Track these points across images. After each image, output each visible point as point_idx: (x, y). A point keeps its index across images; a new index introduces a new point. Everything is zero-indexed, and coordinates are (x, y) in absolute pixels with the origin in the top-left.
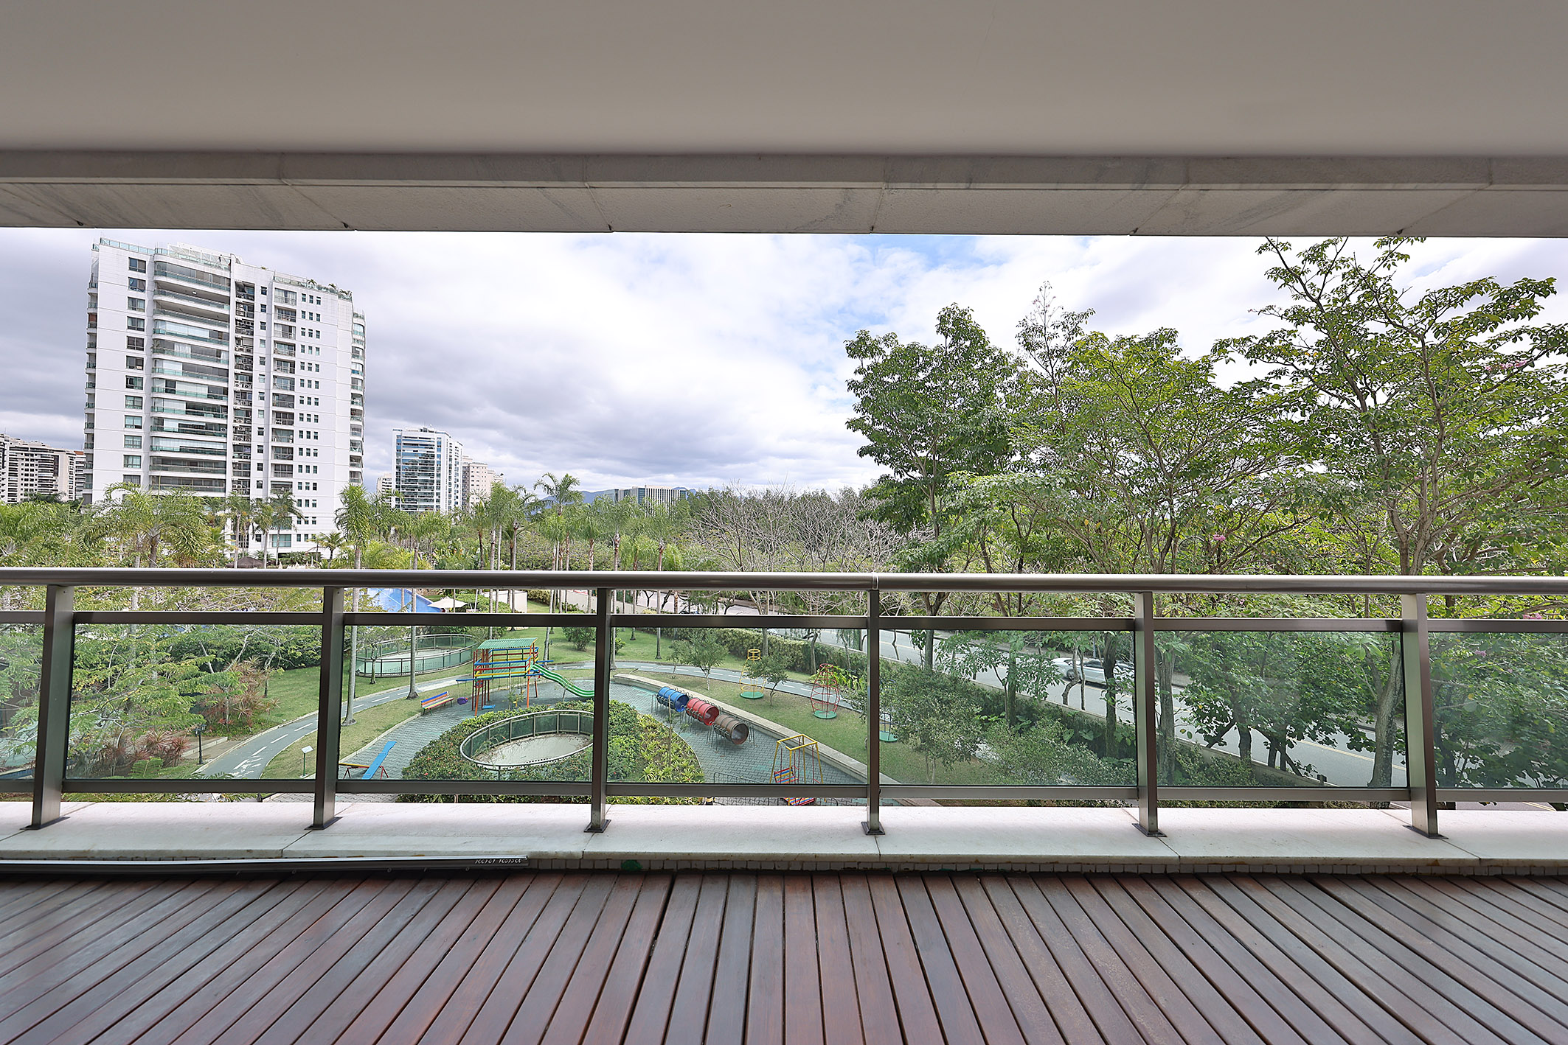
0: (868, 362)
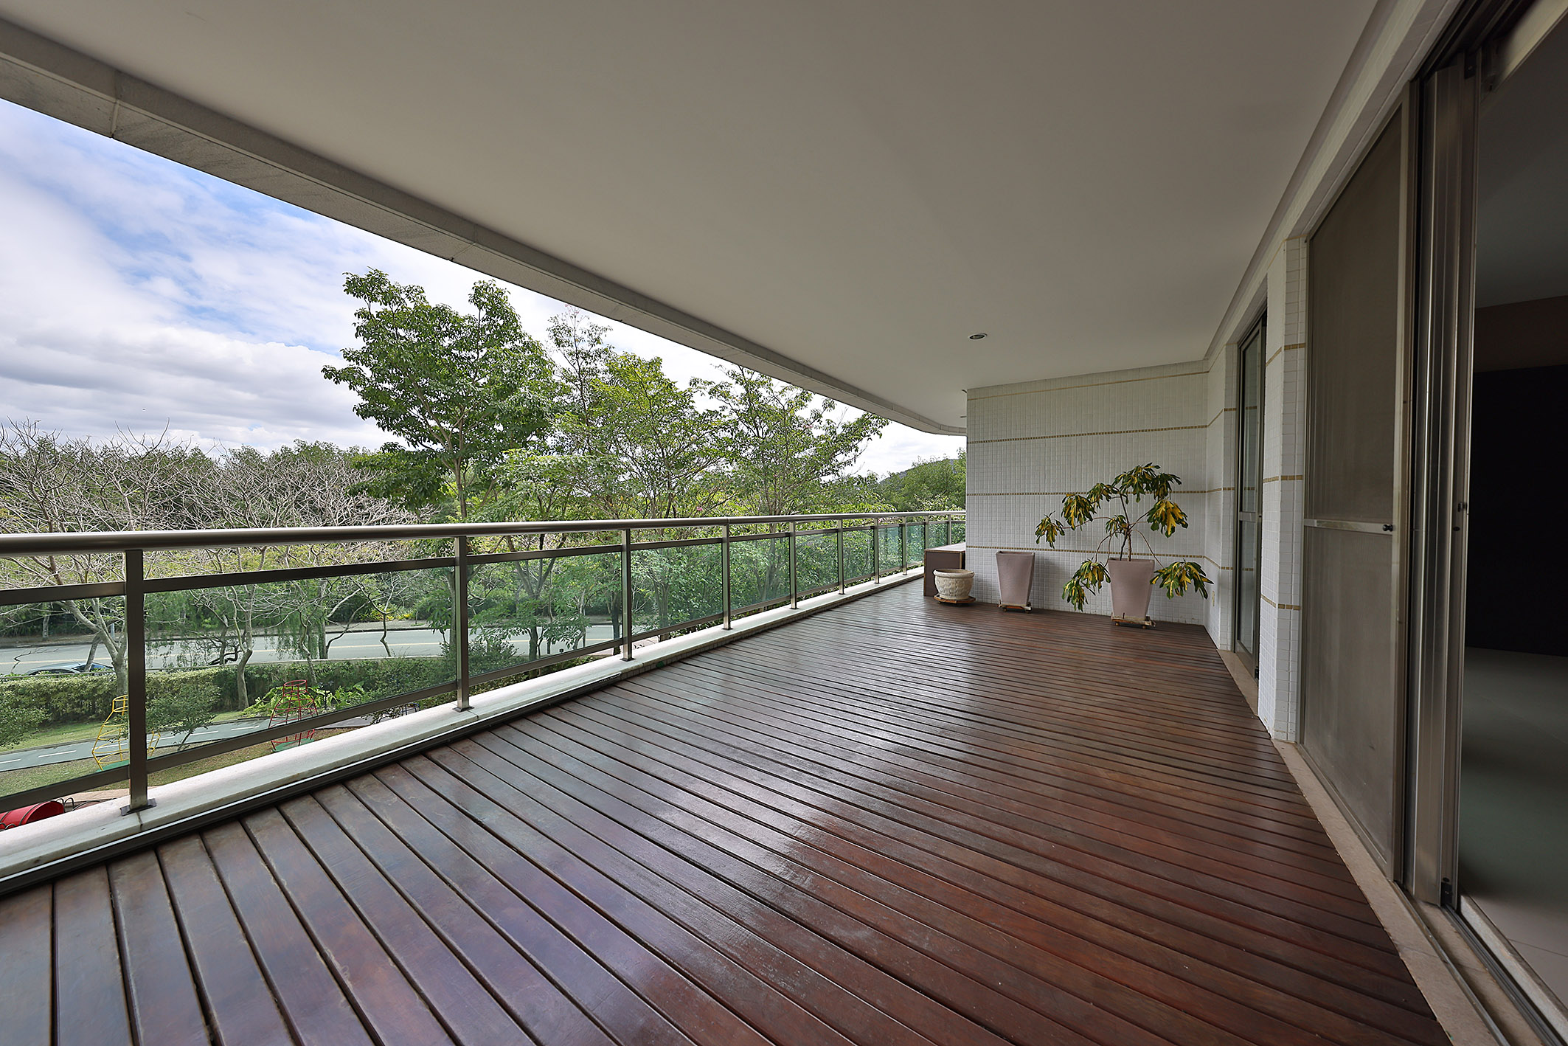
0: (376, 308)
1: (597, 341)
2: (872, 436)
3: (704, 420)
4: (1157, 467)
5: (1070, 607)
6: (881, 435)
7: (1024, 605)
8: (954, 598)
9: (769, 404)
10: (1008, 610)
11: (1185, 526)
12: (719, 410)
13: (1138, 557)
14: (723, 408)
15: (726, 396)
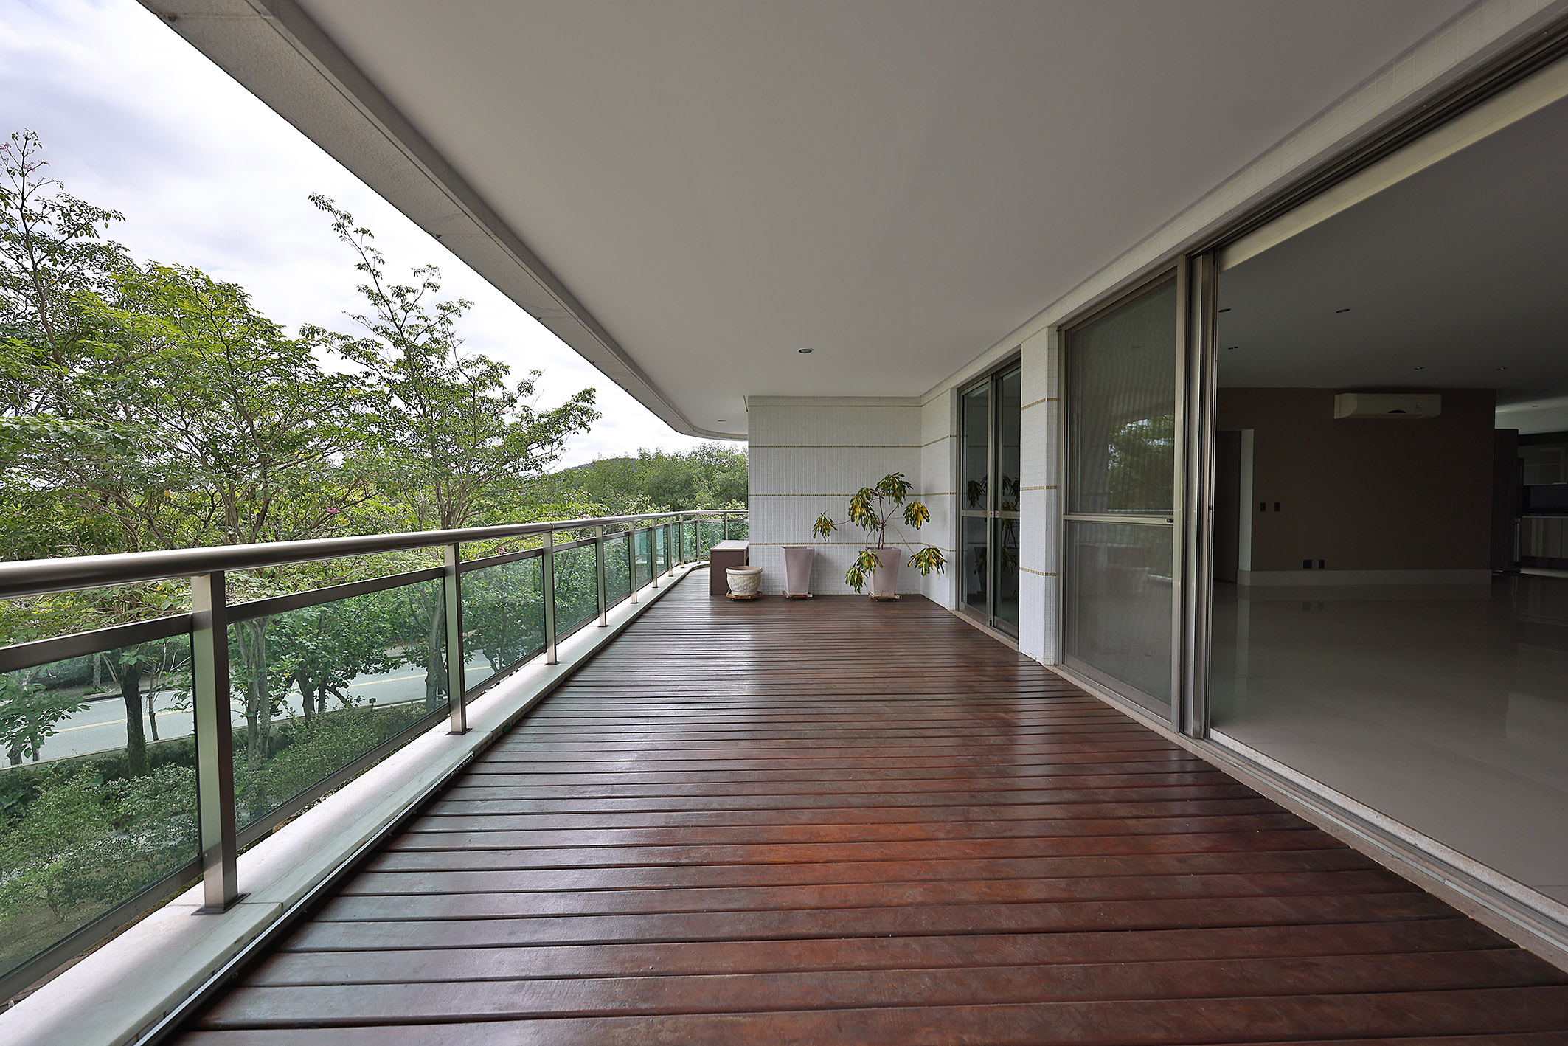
1: (87, 229)
2: (578, 430)
3: (335, 387)
4: (903, 476)
5: (851, 590)
6: (589, 430)
7: (806, 593)
8: (747, 594)
9: (442, 378)
10: (795, 599)
11: (928, 521)
12: (360, 376)
13: (888, 546)
14: (368, 375)
15: (369, 359)
